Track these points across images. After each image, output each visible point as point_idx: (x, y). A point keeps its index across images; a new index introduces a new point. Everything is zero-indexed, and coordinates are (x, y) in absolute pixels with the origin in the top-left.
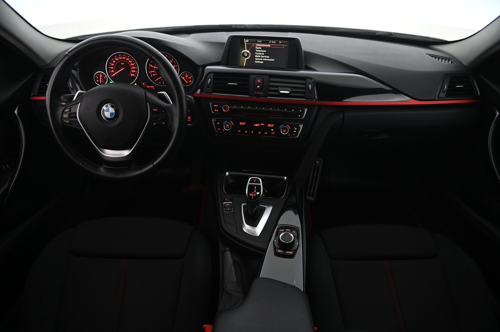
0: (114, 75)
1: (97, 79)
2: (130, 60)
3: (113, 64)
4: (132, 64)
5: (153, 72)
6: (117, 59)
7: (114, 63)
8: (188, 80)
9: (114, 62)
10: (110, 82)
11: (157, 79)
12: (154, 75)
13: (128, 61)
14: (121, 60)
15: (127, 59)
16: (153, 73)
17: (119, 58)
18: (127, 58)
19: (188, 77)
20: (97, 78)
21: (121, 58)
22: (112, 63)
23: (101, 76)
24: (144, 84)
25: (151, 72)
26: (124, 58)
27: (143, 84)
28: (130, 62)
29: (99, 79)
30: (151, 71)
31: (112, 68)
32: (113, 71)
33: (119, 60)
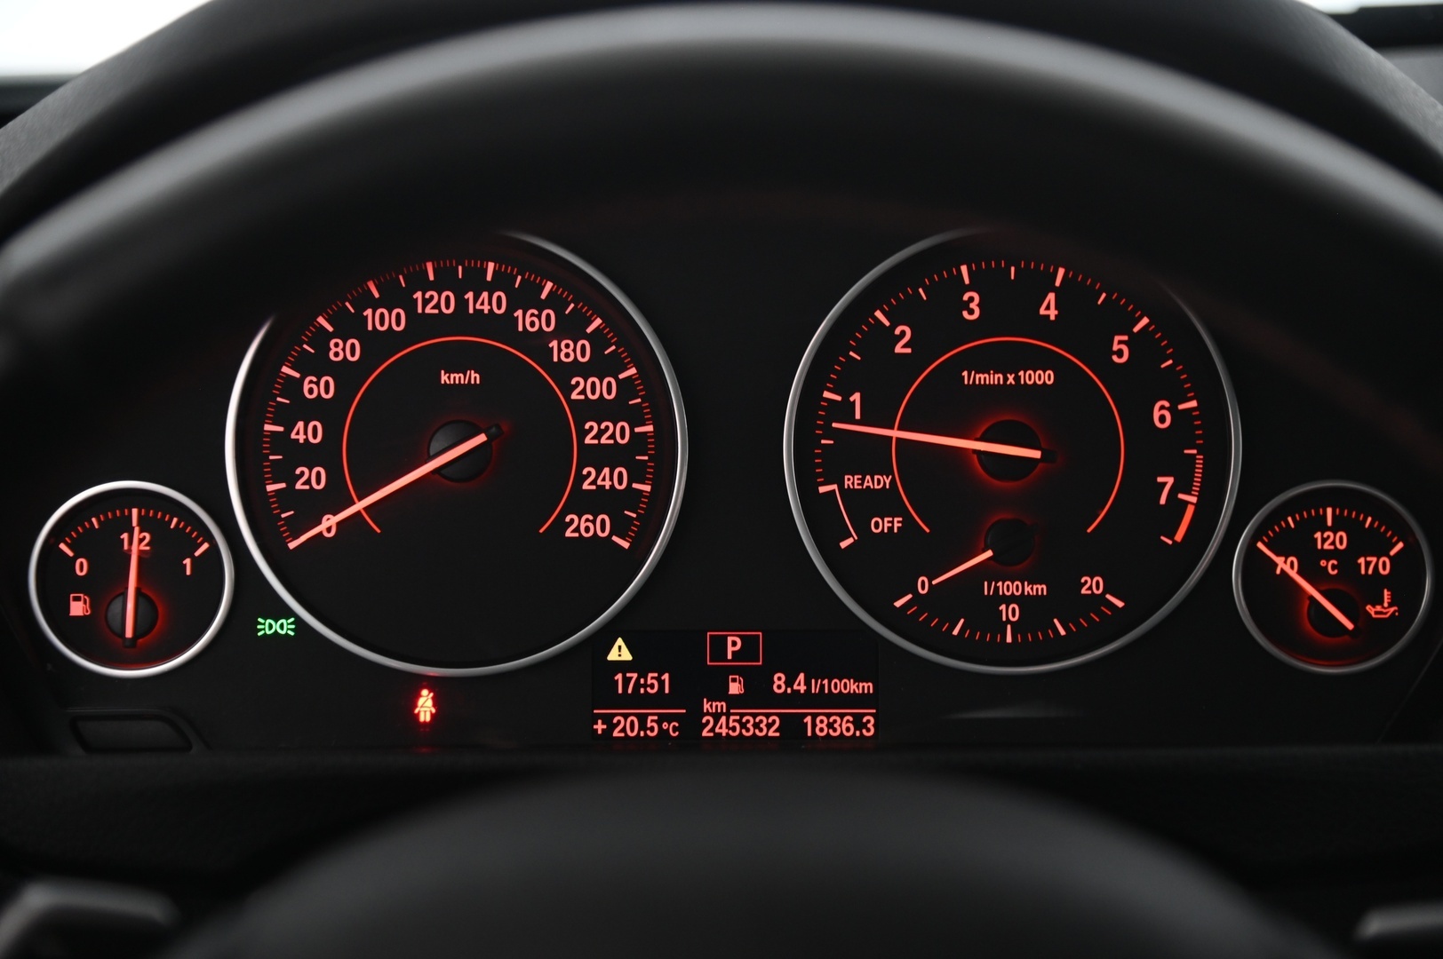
0: (328, 525)
1: (81, 586)
2: (570, 328)
3: (318, 388)
4: (589, 388)
5: (878, 482)
6: (388, 320)
7: (342, 371)
8: (1354, 592)
9: (344, 350)
10: (267, 627)
11: (923, 585)
12: (882, 524)
13: (537, 344)
14: (439, 323)
15: (527, 320)
16: (865, 504)
17: (410, 307)
18: (525, 298)
19: (1346, 560)
20: (82, 567)
21: (440, 303)
22: (318, 365)
23: (137, 543)
24: (733, 644)
25: (847, 493)
26: (489, 303)
27: (720, 644)
28: (566, 351)
29: (105, 585)
30: (851, 481)
31: (307, 432)
32: (312, 478)
33: (420, 325)
